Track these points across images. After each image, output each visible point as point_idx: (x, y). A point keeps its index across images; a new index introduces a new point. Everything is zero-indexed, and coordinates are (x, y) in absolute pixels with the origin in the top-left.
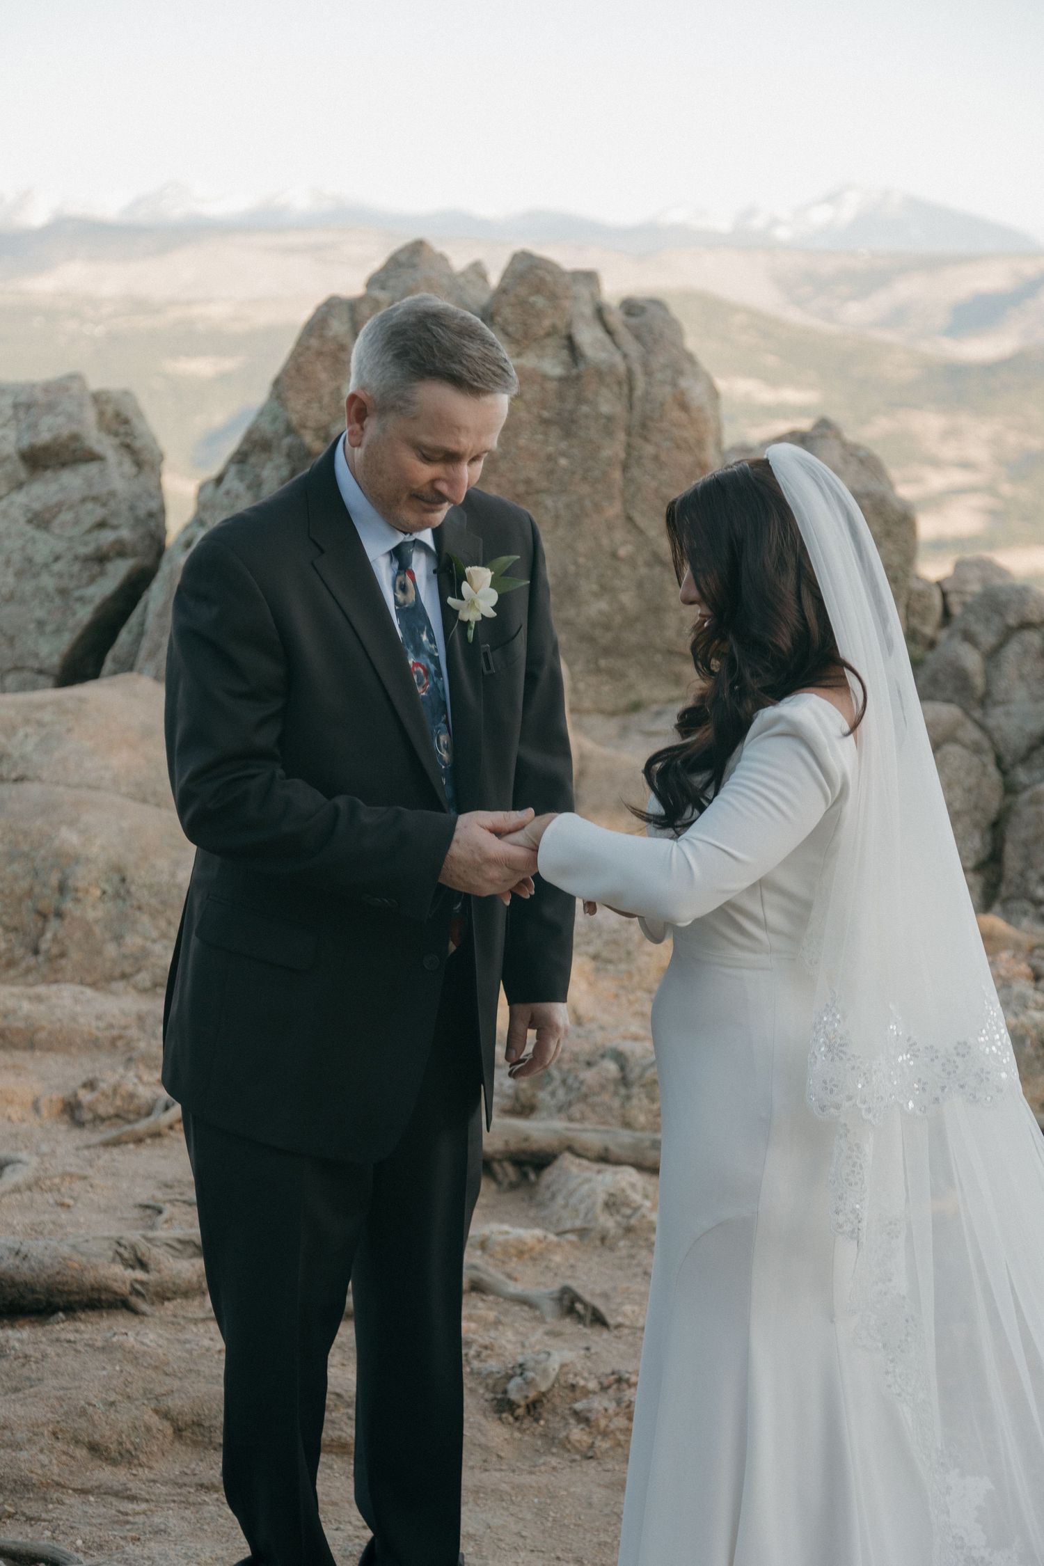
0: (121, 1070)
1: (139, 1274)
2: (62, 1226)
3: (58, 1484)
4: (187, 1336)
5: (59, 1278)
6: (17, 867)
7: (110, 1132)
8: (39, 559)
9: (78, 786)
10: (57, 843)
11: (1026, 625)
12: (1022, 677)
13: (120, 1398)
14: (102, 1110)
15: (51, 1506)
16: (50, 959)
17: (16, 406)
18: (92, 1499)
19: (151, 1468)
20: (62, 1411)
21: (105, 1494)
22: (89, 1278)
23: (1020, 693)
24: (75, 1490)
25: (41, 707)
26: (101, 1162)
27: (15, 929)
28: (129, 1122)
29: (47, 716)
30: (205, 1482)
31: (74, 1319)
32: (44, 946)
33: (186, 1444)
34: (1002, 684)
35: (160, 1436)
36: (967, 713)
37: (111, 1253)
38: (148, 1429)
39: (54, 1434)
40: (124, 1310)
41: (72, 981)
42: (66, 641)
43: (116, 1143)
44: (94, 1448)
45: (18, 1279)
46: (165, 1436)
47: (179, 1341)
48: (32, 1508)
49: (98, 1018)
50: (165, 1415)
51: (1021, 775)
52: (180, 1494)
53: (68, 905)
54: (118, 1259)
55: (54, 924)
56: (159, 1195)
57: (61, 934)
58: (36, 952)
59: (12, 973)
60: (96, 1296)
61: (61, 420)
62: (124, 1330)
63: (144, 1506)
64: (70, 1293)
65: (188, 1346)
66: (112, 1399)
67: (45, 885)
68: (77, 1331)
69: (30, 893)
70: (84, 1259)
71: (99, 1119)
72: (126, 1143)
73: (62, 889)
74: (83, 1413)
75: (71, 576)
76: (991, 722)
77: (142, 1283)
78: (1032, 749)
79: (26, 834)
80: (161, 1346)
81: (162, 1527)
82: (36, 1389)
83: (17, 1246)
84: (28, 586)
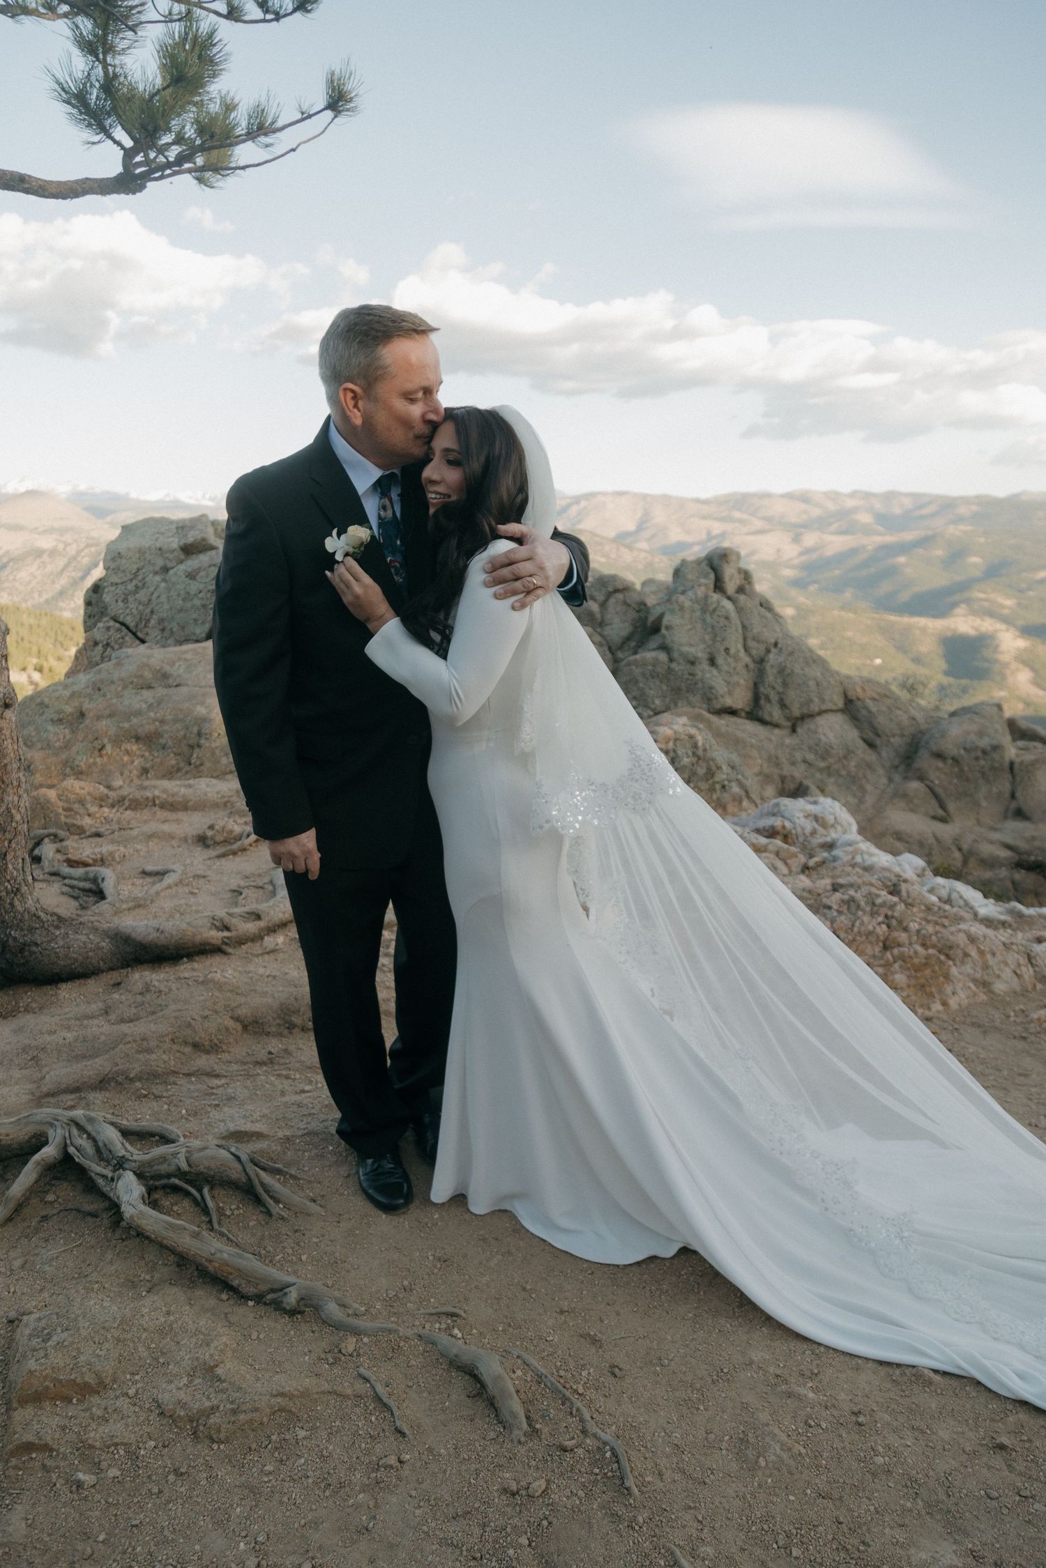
0: (226, 819)
1: (226, 934)
2: (190, 906)
3: (174, 1072)
4: (251, 968)
5: (181, 941)
6: (178, 726)
7: (221, 850)
8: (192, 592)
9: (205, 686)
10: (195, 713)
11: (617, 591)
12: (617, 613)
13: (210, 1012)
14: (219, 838)
15: (169, 1087)
16: (197, 767)
17: (177, 528)
18: (193, 1079)
19: (229, 1052)
20: (177, 1025)
21: (202, 1074)
22: (198, 939)
23: (616, 620)
24: (183, 1074)
25: (186, 652)
26: (215, 867)
27: (179, 754)
28: (231, 844)
29: (189, 656)
30: (259, 1060)
31: (193, 961)
32: (193, 761)
33: (250, 1034)
34: (608, 616)
35: (234, 1032)
36: (594, 629)
37: (209, 925)
38: (227, 1029)
39: (172, 1040)
40: (220, 954)
41: (207, 777)
42: (207, 627)
43: (223, 855)
44: (196, 1046)
45: (159, 944)
46: (237, 1032)
47: (245, 971)
48: (157, 1089)
49: (218, 793)
50: (237, 1019)
51: (620, 655)
52: (242, 1070)
53: (203, 741)
54: (213, 927)
55: (197, 750)
56: (242, 883)
57: (200, 755)
58: (190, 764)
59: (179, 774)
60: (203, 948)
61: (197, 532)
62: (215, 970)
63: (223, 1081)
64: (189, 948)
65: (250, 975)
66: (205, 1015)
67: (191, 733)
68: (192, 969)
69: (185, 737)
70: (194, 930)
71: (217, 843)
72: (229, 855)
73: (199, 734)
74: (189, 1025)
75: (207, 599)
76: (605, 633)
77: (228, 938)
78: (624, 643)
79: (181, 710)
80: (234, 977)
81: (233, 1095)
82: (163, 1013)
83: (158, 926)
84: (189, 604)
